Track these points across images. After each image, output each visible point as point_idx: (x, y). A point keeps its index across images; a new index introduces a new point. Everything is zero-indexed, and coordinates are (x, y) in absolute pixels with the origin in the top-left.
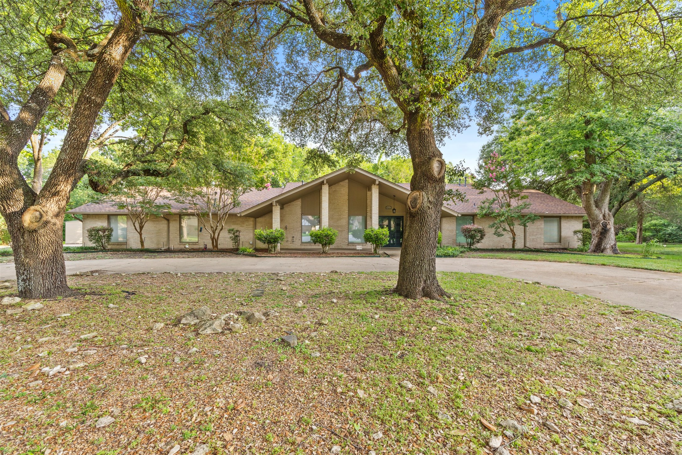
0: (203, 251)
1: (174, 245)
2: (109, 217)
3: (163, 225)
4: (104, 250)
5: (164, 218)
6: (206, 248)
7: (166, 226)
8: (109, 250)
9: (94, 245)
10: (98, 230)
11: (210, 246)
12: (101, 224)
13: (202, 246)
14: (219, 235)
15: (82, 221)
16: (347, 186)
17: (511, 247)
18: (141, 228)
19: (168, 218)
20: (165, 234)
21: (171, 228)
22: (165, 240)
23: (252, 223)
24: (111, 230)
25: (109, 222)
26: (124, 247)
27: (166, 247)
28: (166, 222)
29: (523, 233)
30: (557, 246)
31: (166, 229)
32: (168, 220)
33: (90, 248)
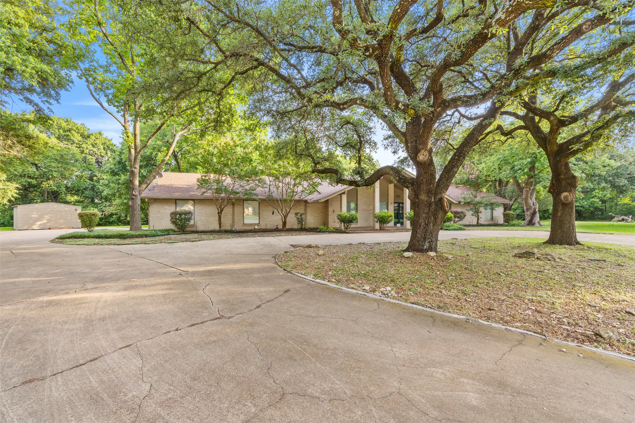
0: (276, 230)
1: (238, 227)
2: (175, 201)
3: (228, 209)
6: (277, 228)
7: (231, 209)
11: (280, 227)
12: (169, 208)
17: (476, 223)
19: (232, 202)
21: (236, 212)
22: (231, 222)
23: (303, 207)
25: (176, 206)
26: (194, 229)
27: (231, 229)
28: (231, 206)
30: (491, 223)
31: (231, 212)
32: (234, 205)
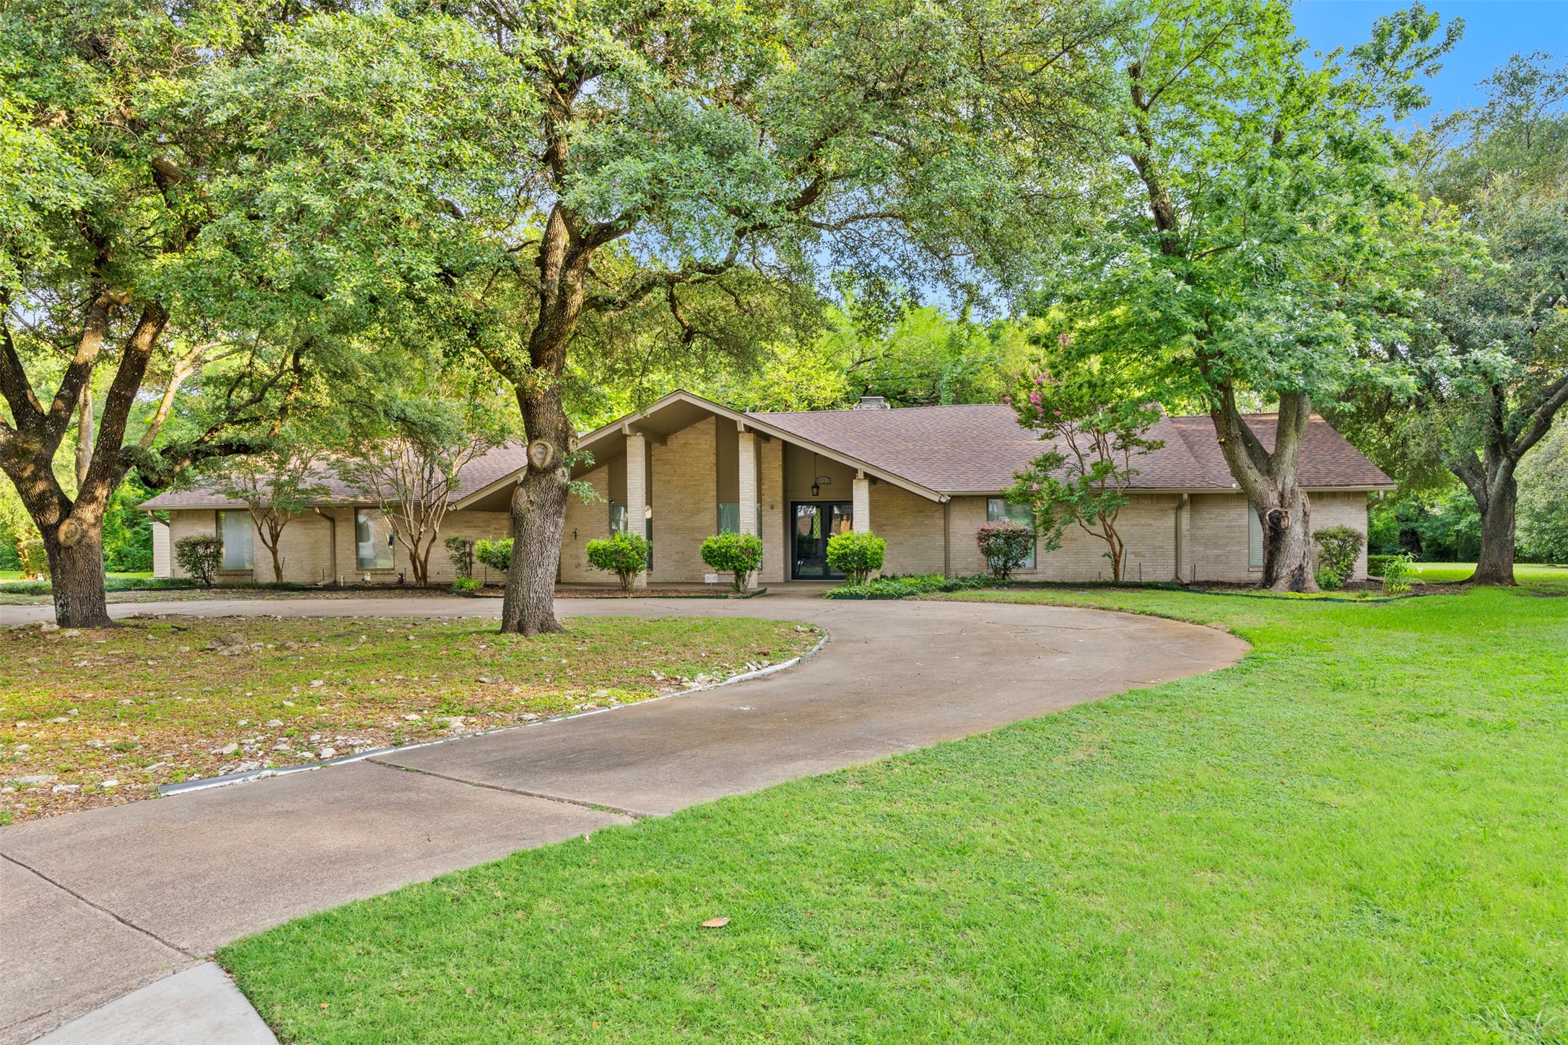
0: (401, 587)
1: (346, 574)
2: (216, 515)
3: (323, 530)
4: (208, 586)
5: (322, 515)
6: (401, 581)
7: (328, 532)
8: (216, 586)
9: (189, 575)
10: (195, 545)
11: (410, 578)
12: (204, 530)
13: (394, 579)
14: (428, 552)
15: (168, 525)
16: (713, 432)
18: (275, 537)
19: (330, 515)
20: (326, 551)
21: (338, 538)
22: (327, 564)
24: (219, 543)
25: (218, 527)
26: (248, 580)
27: (328, 581)
28: (327, 524)
29: (1172, 541)
31: (328, 539)
32: (332, 520)
33: (181, 581)
